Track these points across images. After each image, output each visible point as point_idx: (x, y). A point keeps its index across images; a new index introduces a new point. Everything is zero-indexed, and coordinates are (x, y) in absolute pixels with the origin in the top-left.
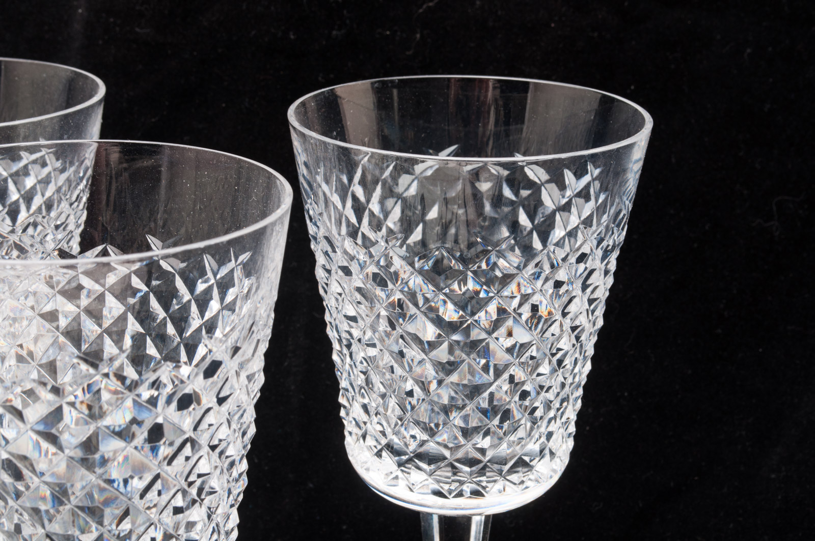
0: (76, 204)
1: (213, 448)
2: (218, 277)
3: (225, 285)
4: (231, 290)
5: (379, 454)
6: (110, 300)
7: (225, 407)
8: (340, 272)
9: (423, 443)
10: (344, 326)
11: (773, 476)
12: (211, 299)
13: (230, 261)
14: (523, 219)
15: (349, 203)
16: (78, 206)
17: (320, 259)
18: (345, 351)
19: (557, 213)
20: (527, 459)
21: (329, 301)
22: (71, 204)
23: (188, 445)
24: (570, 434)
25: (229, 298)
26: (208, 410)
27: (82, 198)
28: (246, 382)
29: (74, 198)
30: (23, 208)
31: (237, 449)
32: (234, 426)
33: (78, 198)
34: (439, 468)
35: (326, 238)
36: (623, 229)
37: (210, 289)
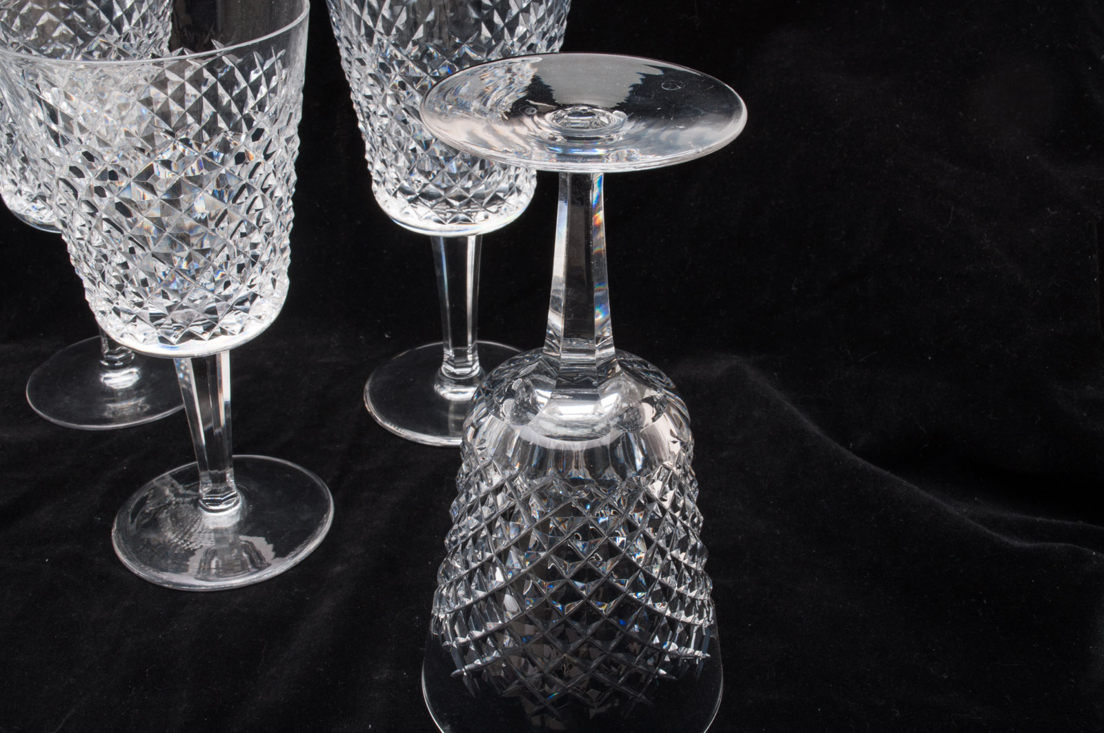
0: (162, 18)
1: (265, 190)
2: (265, 68)
3: (269, 74)
4: (274, 78)
5: (395, 195)
6: (190, 89)
7: (270, 162)
8: (357, 63)
9: (425, 185)
10: (364, 103)
11: (692, 204)
12: (261, 85)
13: (272, 56)
14: (497, 19)
15: (366, 10)
16: (164, 19)
17: (344, 54)
18: (367, 122)
19: (520, 14)
20: (501, 195)
21: (354, 86)
22: (159, 18)
23: (246, 190)
24: (534, 176)
25: (273, 84)
26: (258, 165)
27: (166, 13)
28: (285, 144)
29: (160, 13)
30: (126, 21)
31: (284, 192)
32: (279, 175)
33: (164, 13)
34: (438, 203)
35: (346, 38)
36: (562, 25)
37: (260, 78)
